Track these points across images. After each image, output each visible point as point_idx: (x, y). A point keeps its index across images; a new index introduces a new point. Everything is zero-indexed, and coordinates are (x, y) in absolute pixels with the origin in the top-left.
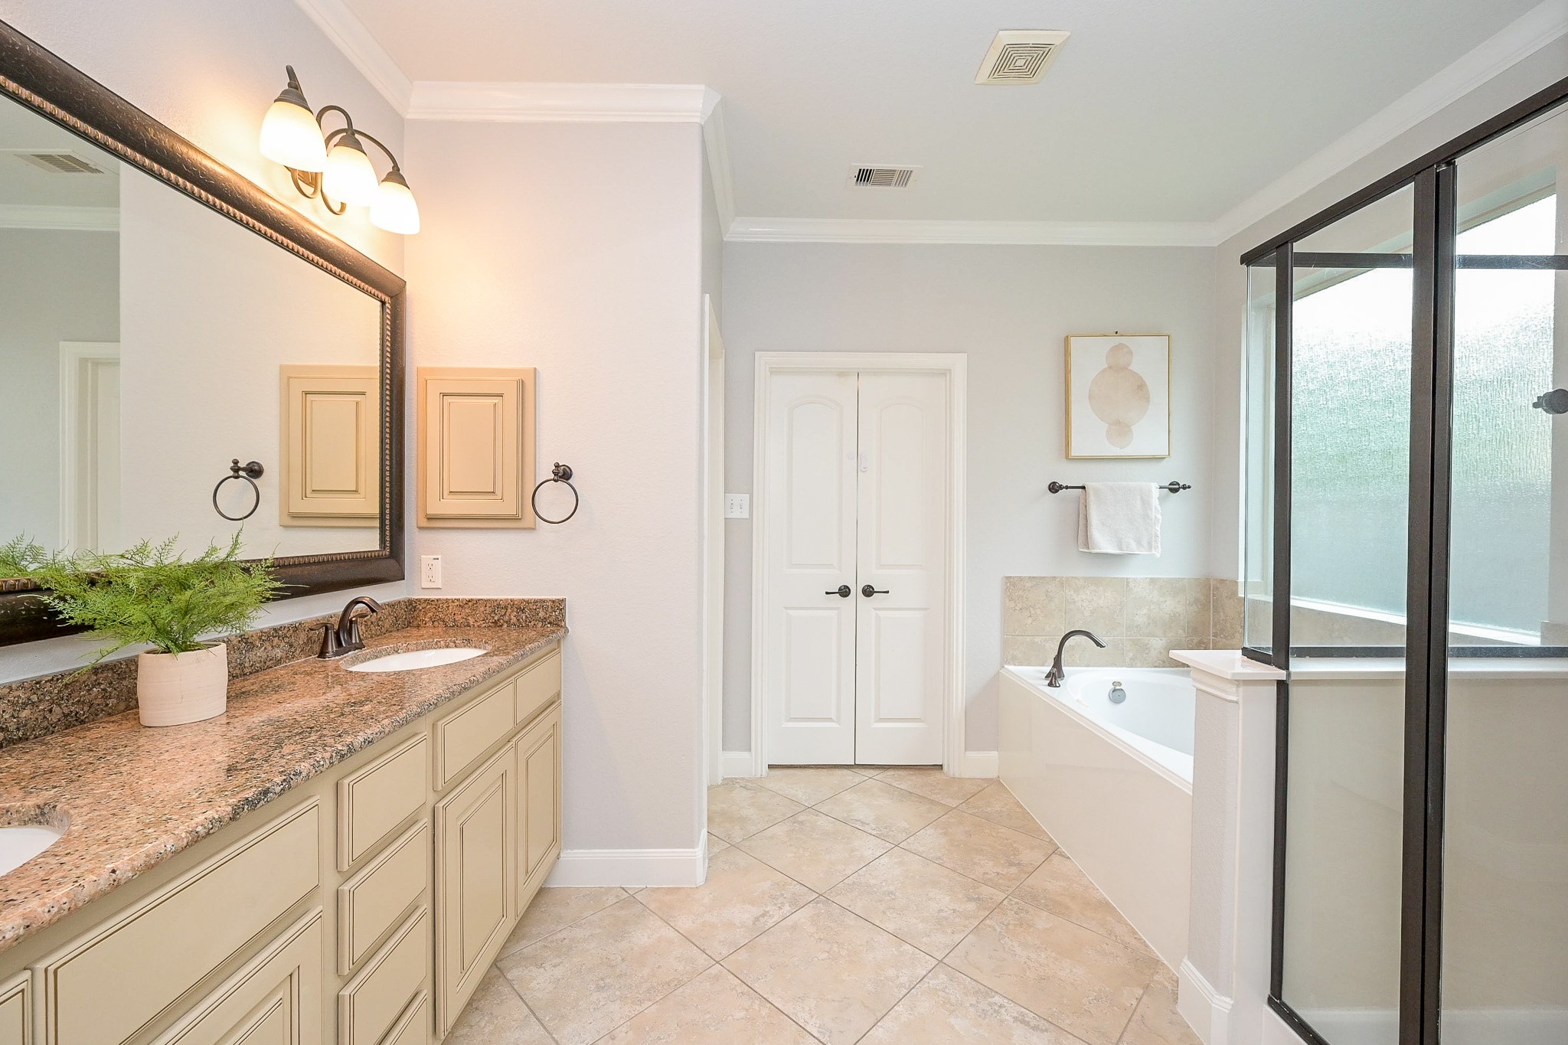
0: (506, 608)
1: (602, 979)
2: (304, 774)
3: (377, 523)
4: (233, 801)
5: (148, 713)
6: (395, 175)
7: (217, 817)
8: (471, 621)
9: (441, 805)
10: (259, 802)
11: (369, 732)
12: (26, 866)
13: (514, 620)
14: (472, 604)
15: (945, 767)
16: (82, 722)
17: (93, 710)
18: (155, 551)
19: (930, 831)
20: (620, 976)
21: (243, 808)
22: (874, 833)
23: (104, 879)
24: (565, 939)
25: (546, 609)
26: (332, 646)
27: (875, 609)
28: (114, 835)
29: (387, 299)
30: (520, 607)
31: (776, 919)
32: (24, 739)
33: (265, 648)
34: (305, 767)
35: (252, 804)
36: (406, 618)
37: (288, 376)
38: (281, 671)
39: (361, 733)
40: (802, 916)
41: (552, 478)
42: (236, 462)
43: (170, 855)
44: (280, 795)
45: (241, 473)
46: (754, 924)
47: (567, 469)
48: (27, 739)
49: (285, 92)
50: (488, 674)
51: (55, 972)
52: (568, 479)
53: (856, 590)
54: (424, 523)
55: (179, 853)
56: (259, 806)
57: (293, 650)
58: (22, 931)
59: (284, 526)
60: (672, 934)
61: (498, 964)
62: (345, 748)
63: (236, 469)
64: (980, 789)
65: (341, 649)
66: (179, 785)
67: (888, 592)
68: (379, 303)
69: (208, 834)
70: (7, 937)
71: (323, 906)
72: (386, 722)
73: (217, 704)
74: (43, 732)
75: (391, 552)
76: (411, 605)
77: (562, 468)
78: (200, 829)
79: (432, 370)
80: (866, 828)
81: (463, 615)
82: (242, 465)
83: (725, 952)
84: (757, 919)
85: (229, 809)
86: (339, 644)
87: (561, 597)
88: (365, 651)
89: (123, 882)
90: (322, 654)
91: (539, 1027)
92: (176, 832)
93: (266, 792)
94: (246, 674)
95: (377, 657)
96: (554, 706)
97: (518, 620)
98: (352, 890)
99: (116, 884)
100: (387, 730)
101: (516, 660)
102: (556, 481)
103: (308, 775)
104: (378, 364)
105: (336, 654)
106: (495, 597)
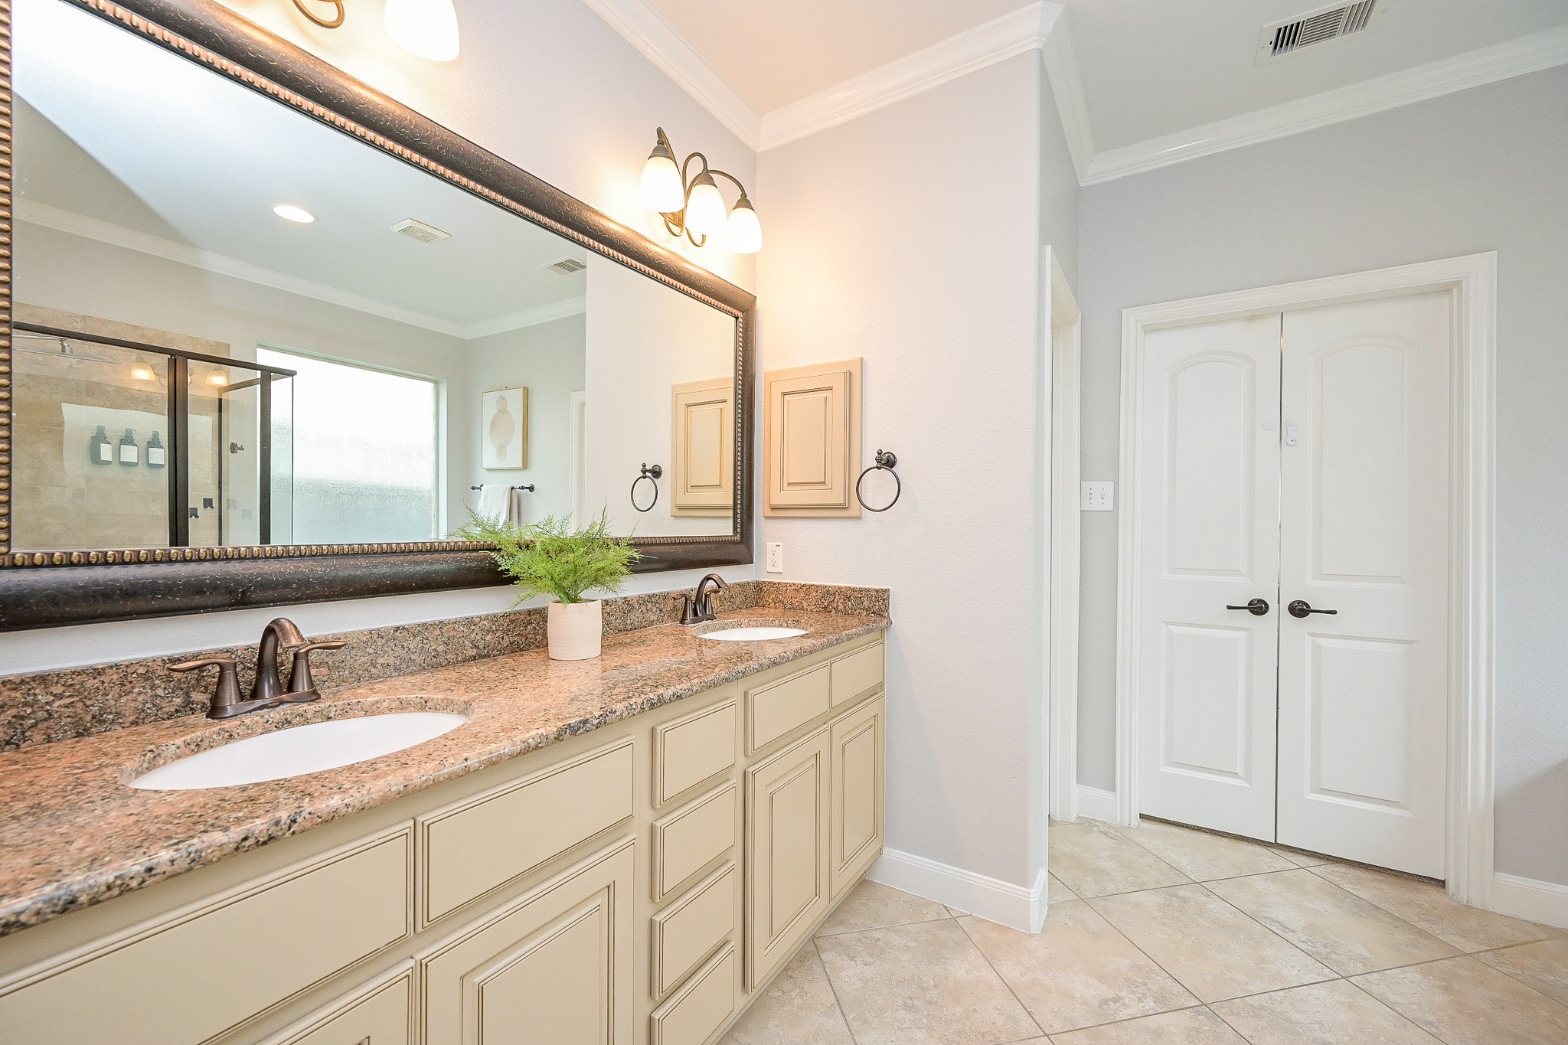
0: (834, 594)
1: (911, 998)
2: (618, 713)
3: (731, 513)
4: (560, 724)
5: (554, 649)
6: (744, 202)
7: (545, 734)
8: (805, 605)
9: (750, 770)
10: (579, 730)
11: (679, 687)
12: (429, 743)
13: (841, 607)
14: (807, 588)
15: (1451, 885)
16: (521, 650)
17: (527, 642)
18: (558, 524)
19: (1412, 974)
20: (930, 1003)
21: (566, 732)
22: (1304, 947)
23: (459, 766)
24: (879, 939)
25: (869, 598)
26: (690, 615)
27: (1312, 635)
28: (483, 732)
29: (740, 314)
30: (848, 594)
31: (1131, 1012)
32: (487, 656)
33: (642, 611)
34: (619, 707)
35: (574, 730)
36: (754, 598)
37: (677, 392)
38: (650, 630)
39: (672, 688)
40: (1173, 1023)
41: (875, 465)
42: (644, 466)
43: (507, 757)
44: (597, 728)
45: (648, 474)
46: (1101, 1006)
47: (892, 457)
48: (489, 656)
49: (656, 149)
50: (801, 654)
51: (428, 826)
52: (892, 467)
53: (1278, 610)
54: (769, 513)
55: (514, 757)
56: (578, 733)
57: (662, 614)
58: (402, 789)
59: (674, 517)
60: (993, 978)
61: (816, 941)
62: (656, 698)
63: (644, 471)
64: (1529, 938)
65: (696, 618)
66: (539, 704)
67: (1334, 612)
68: (734, 319)
69: (537, 746)
70: (392, 790)
71: (638, 833)
72: (696, 681)
73: (594, 648)
74: (498, 653)
75: (742, 537)
76: (759, 586)
77: (887, 455)
78: (531, 741)
79: (777, 373)
80: (1290, 936)
81: (798, 599)
82: (648, 467)
83: (1058, 1027)
84: (1106, 1001)
85: (555, 730)
86: (695, 613)
87: (884, 588)
88: (715, 622)
89: (472, 770)
90: (683, 621)
91: (841, 1021)
92: (514, 740)
93: (585, 722)
94: (627, 630)
95: (724, 629)
96: (877, 696)
97: (845, 607)
98: (662, 828)
99: (467, 769)
100: (695, 689)
101: (831, 644)
102: (879, 468)
103: (621, 715)
104: (733, 376)
105: (694, 622)
106: (826, 584)
